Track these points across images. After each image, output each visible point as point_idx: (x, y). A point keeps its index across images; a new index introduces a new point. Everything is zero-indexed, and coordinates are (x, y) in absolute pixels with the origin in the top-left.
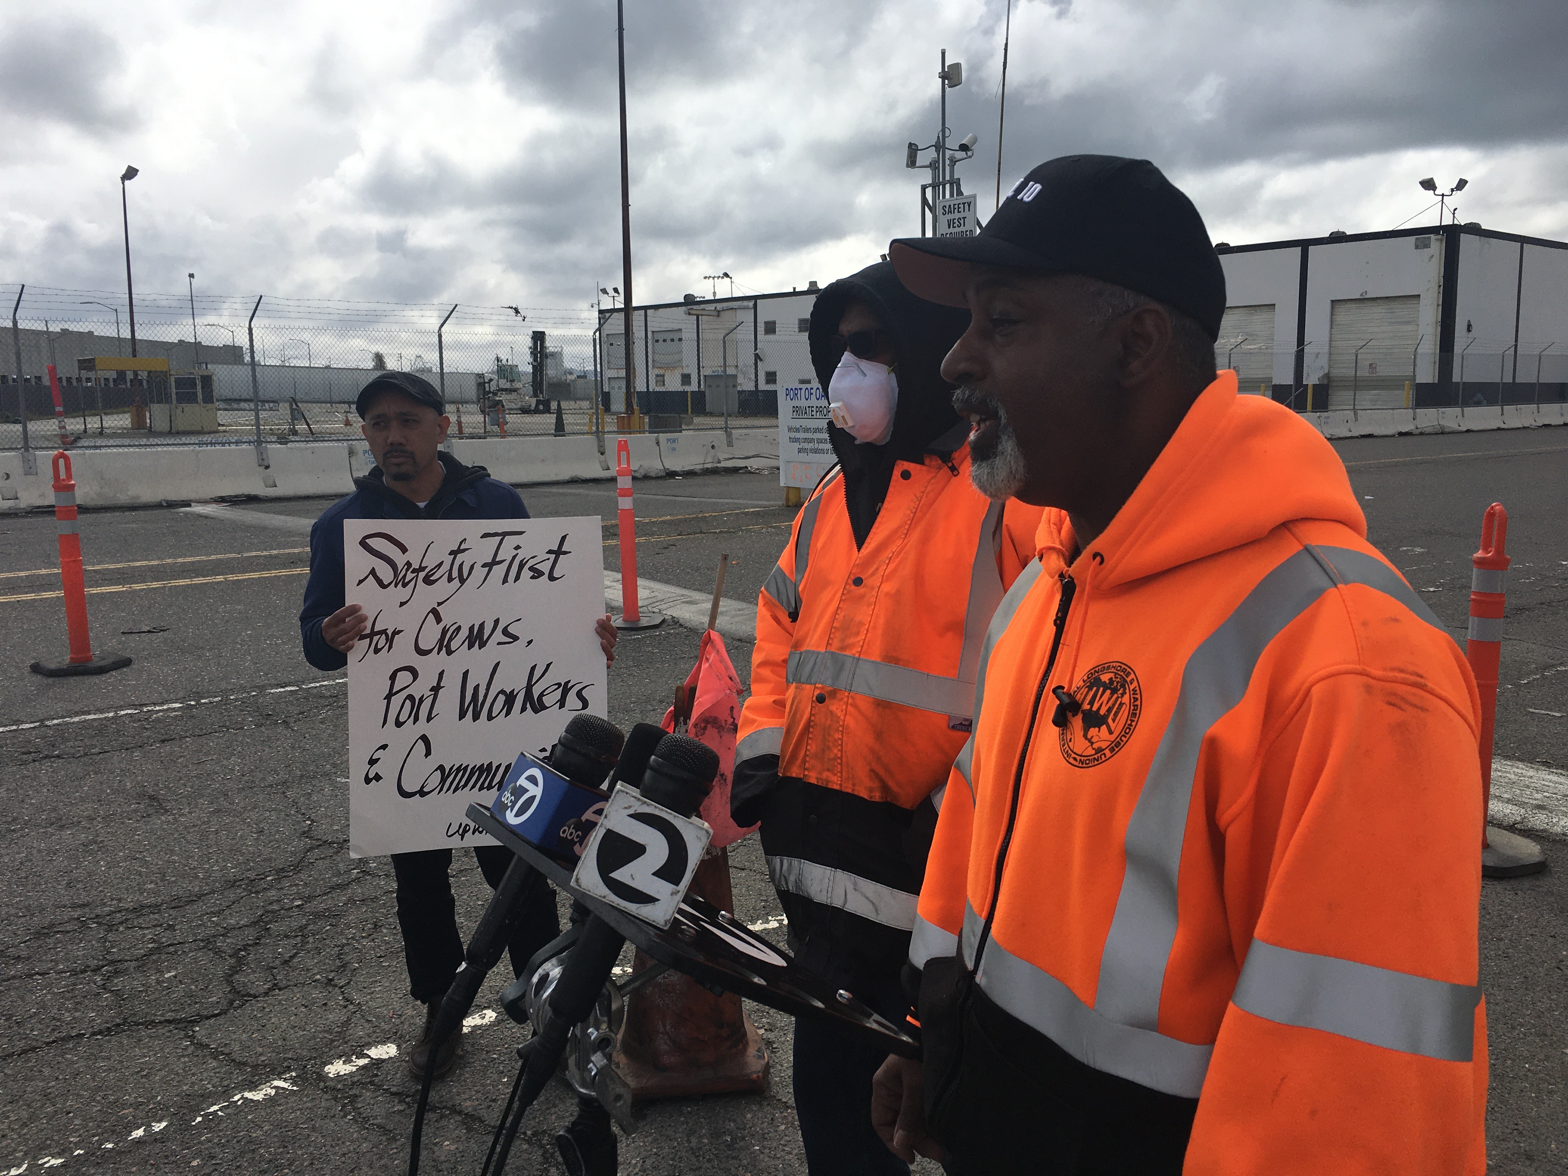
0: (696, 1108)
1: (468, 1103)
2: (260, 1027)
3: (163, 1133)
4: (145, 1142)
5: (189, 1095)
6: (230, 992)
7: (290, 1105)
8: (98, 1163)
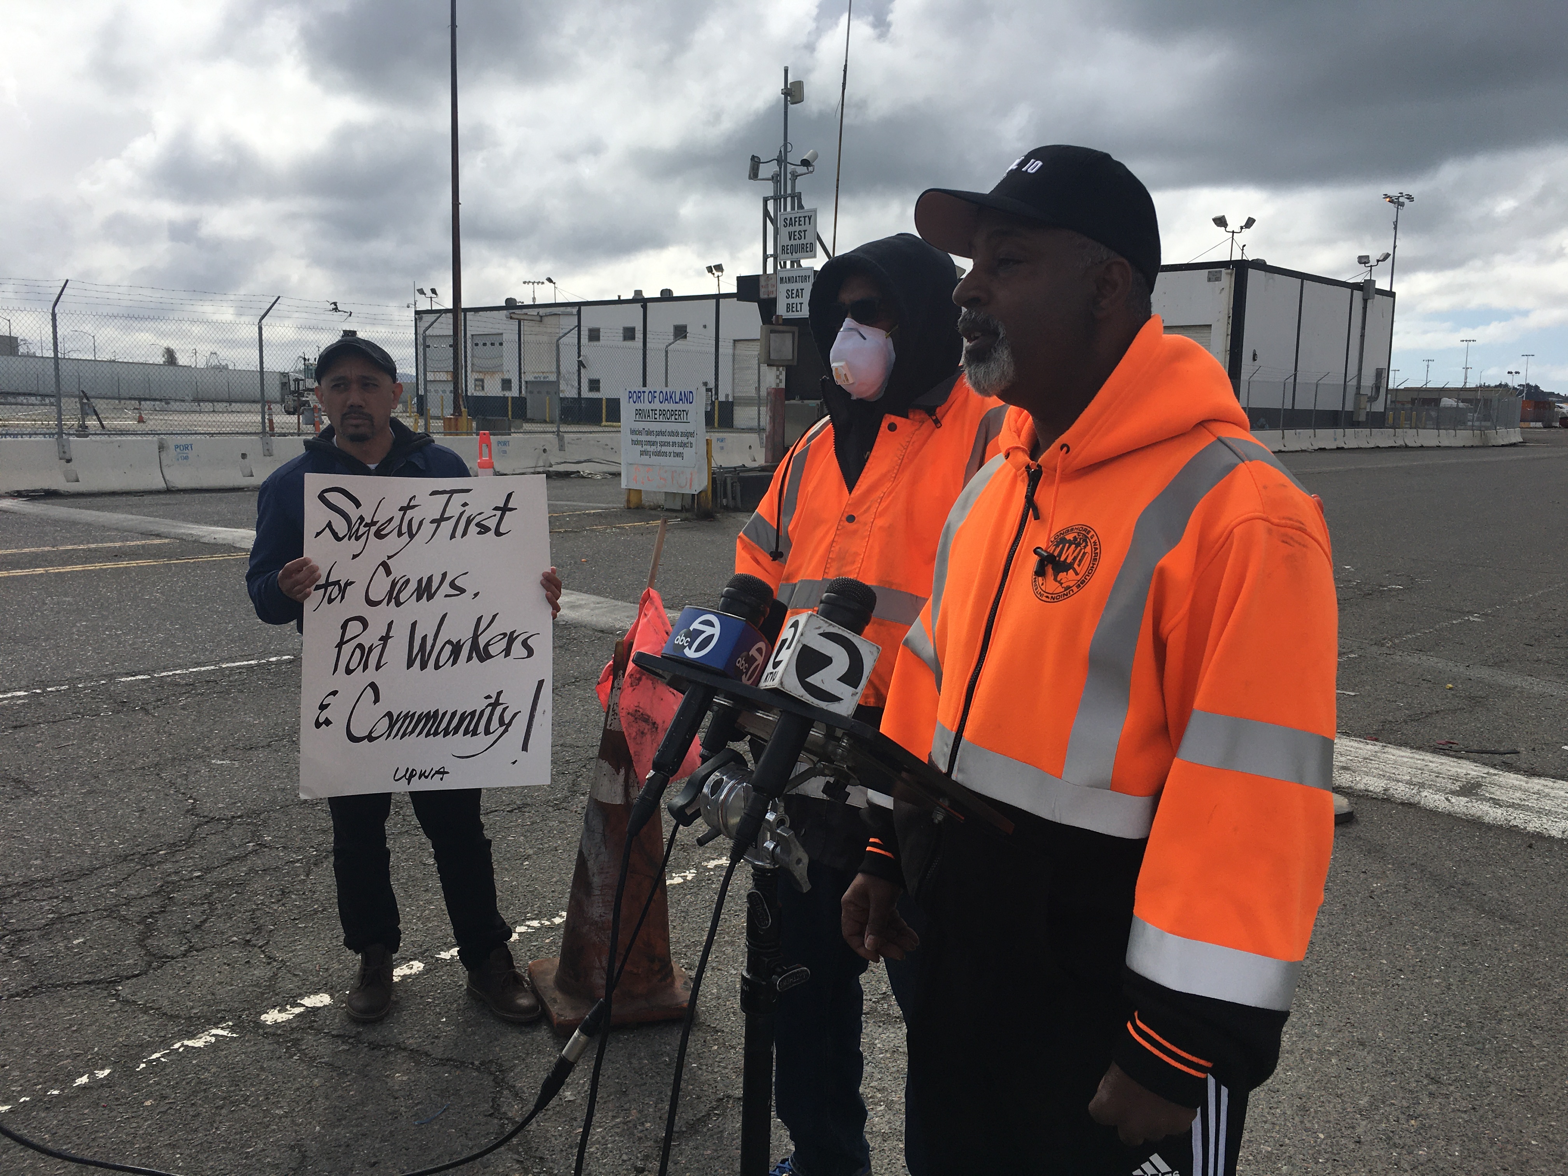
0: (632, 1036)
1: (411, 1041)
2: (186, 985)
3: (108, 1079)
4: (91, 1088)
5: (126, 1046)
6: (145, 955)
7: (233, 1050)
8: (47, 1108)
